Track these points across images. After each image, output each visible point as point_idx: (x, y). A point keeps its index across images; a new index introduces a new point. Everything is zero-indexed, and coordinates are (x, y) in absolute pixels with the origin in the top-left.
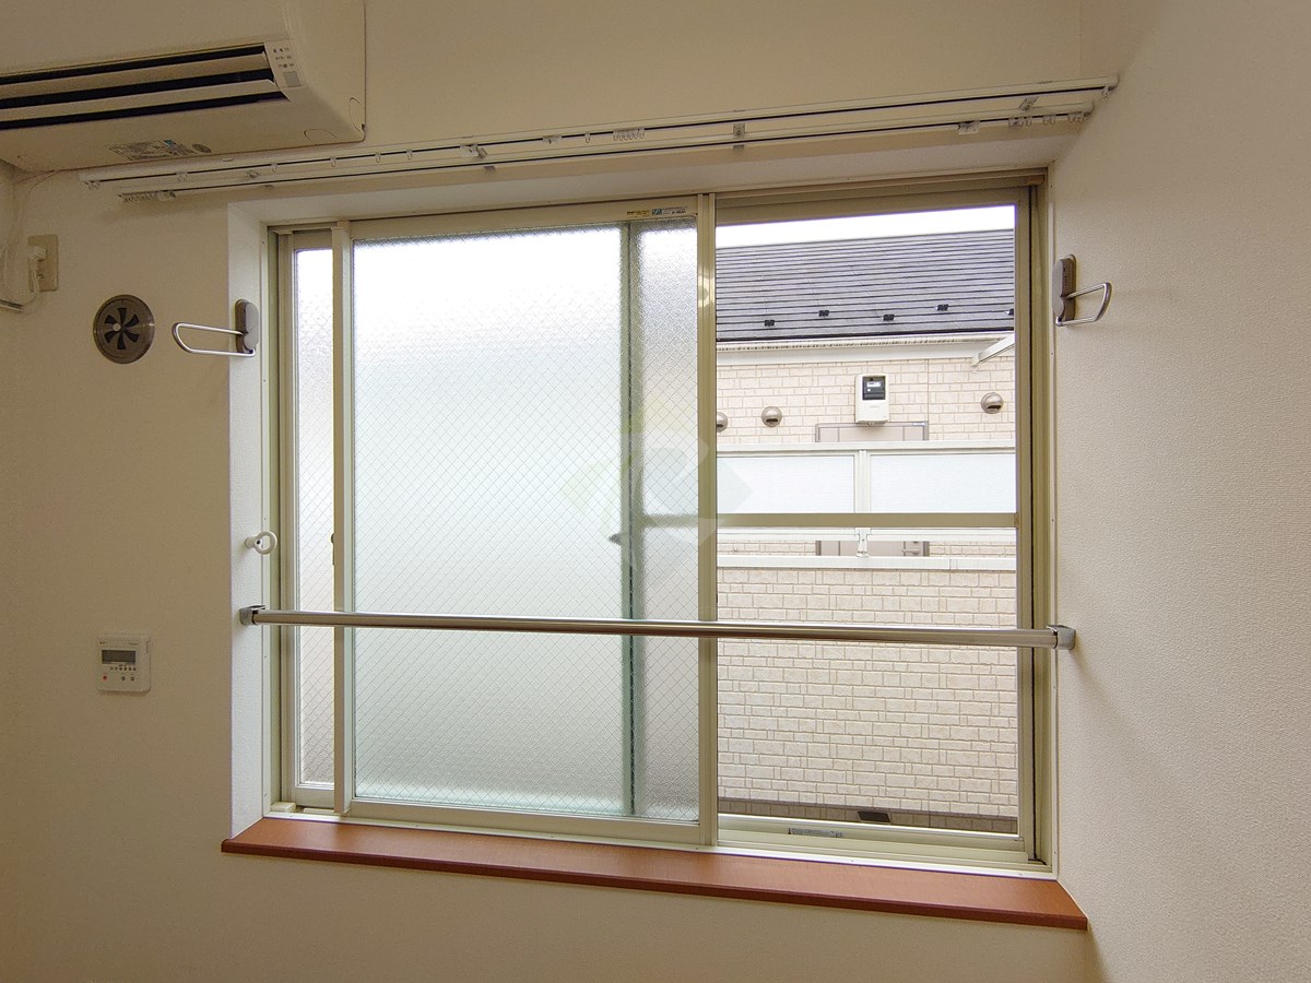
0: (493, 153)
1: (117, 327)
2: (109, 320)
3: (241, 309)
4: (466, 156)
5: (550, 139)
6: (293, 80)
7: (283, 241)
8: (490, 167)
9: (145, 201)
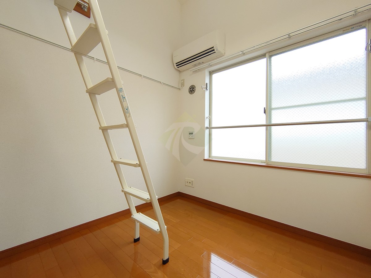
0: (244, 52)
1: (192, 89)
2: (191, 89)
3: (207, 84)
4: (241, 53)
5: (254, 47)
6: (217, 50)
7: (211, 73)
8: (244, 54)
9: (195, 72)
